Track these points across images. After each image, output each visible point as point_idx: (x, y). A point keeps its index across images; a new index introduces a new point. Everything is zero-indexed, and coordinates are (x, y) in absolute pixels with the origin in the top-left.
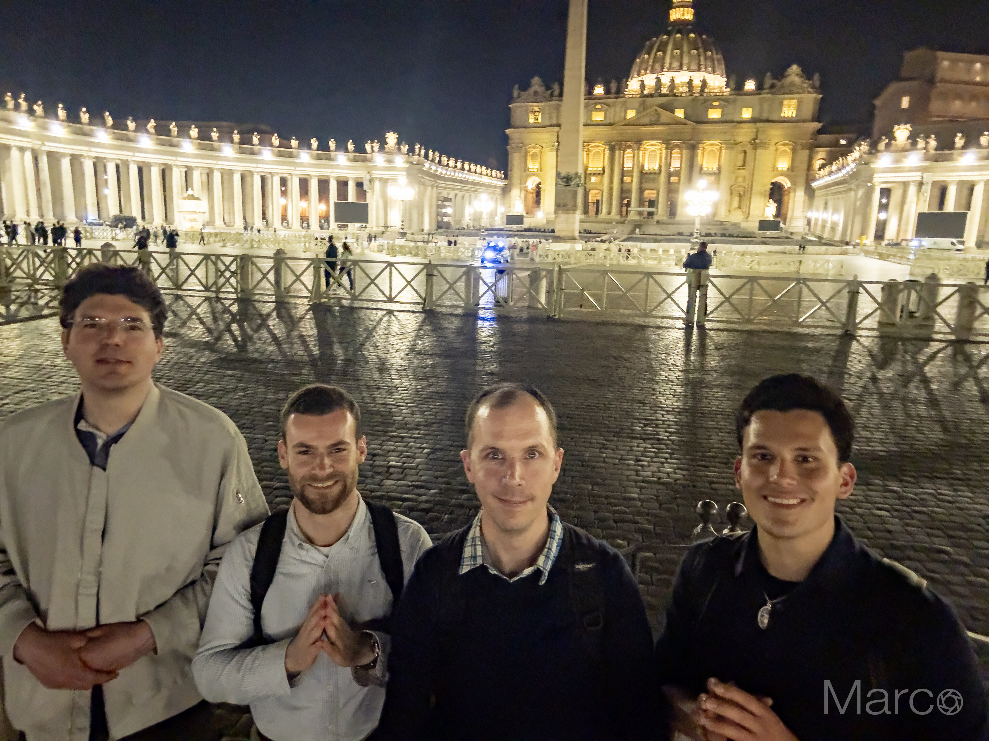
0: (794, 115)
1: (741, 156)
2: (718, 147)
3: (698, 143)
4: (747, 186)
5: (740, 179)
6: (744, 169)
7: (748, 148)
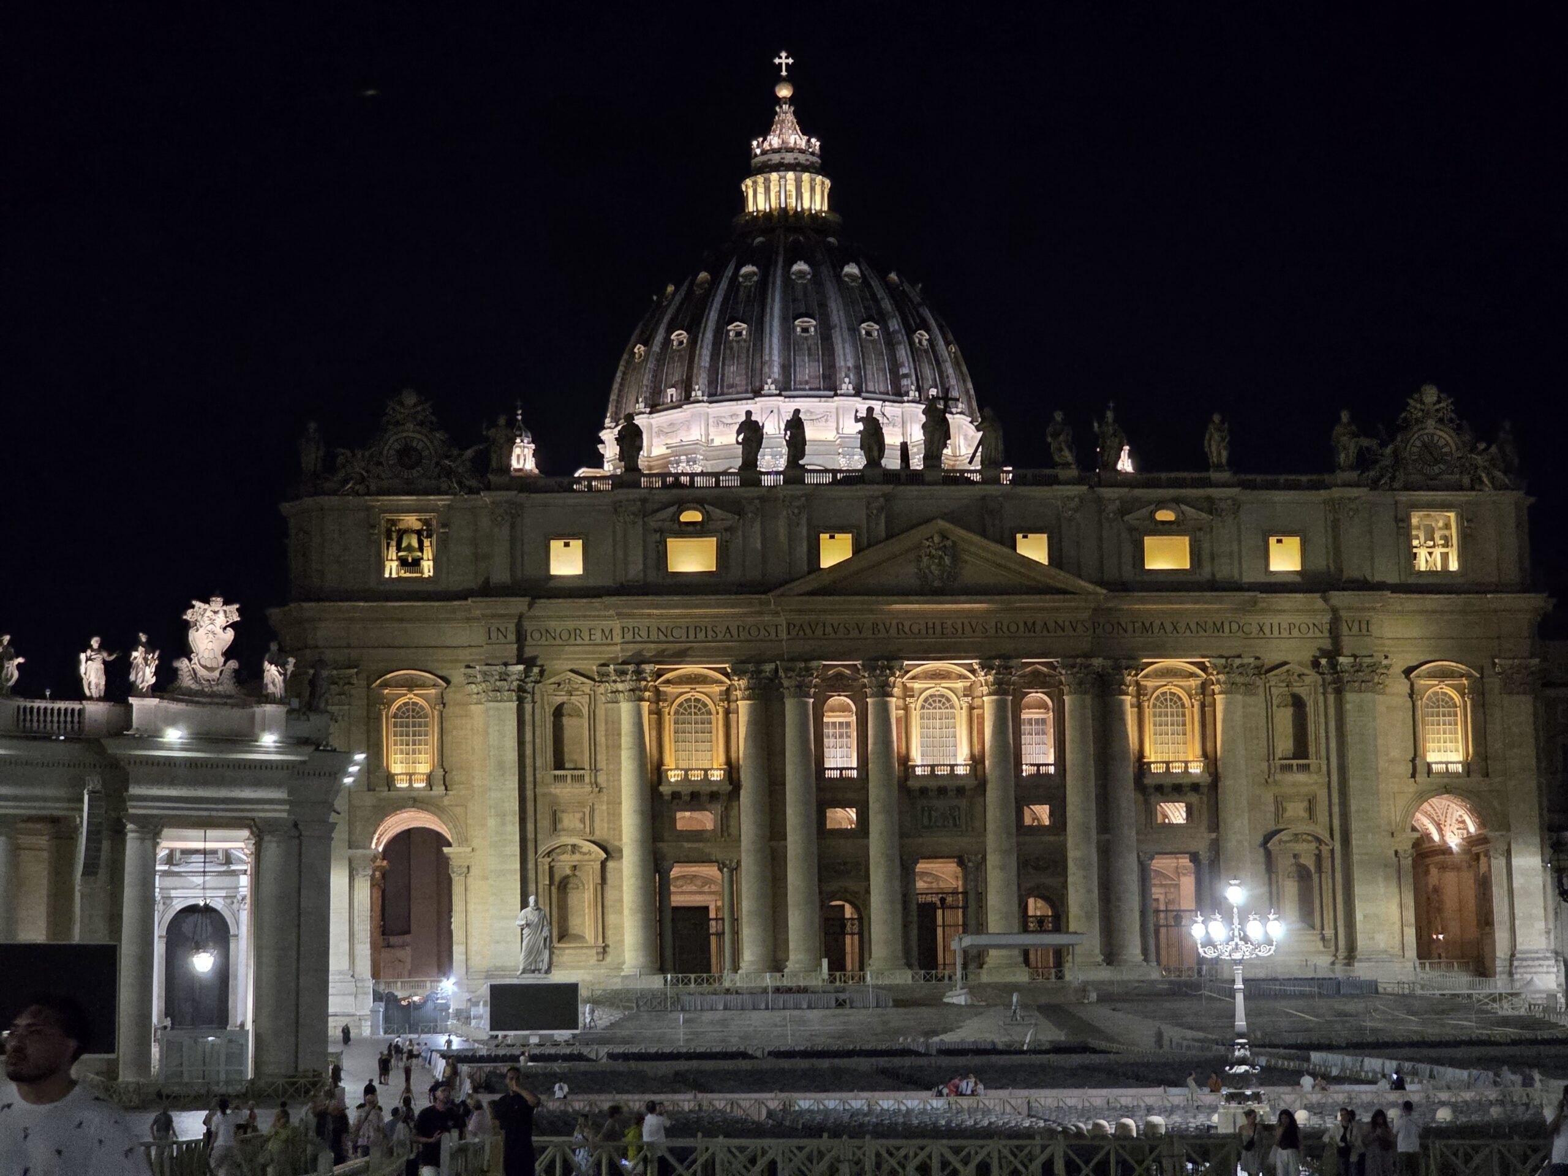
0: (1454, 566)
1: (1284, 718)
2: (1193, 683)
3: (1118, 669)
4: (1325, 835)
5: (1296, 809)
6: (1305, 768)
7: (1309, 687)
